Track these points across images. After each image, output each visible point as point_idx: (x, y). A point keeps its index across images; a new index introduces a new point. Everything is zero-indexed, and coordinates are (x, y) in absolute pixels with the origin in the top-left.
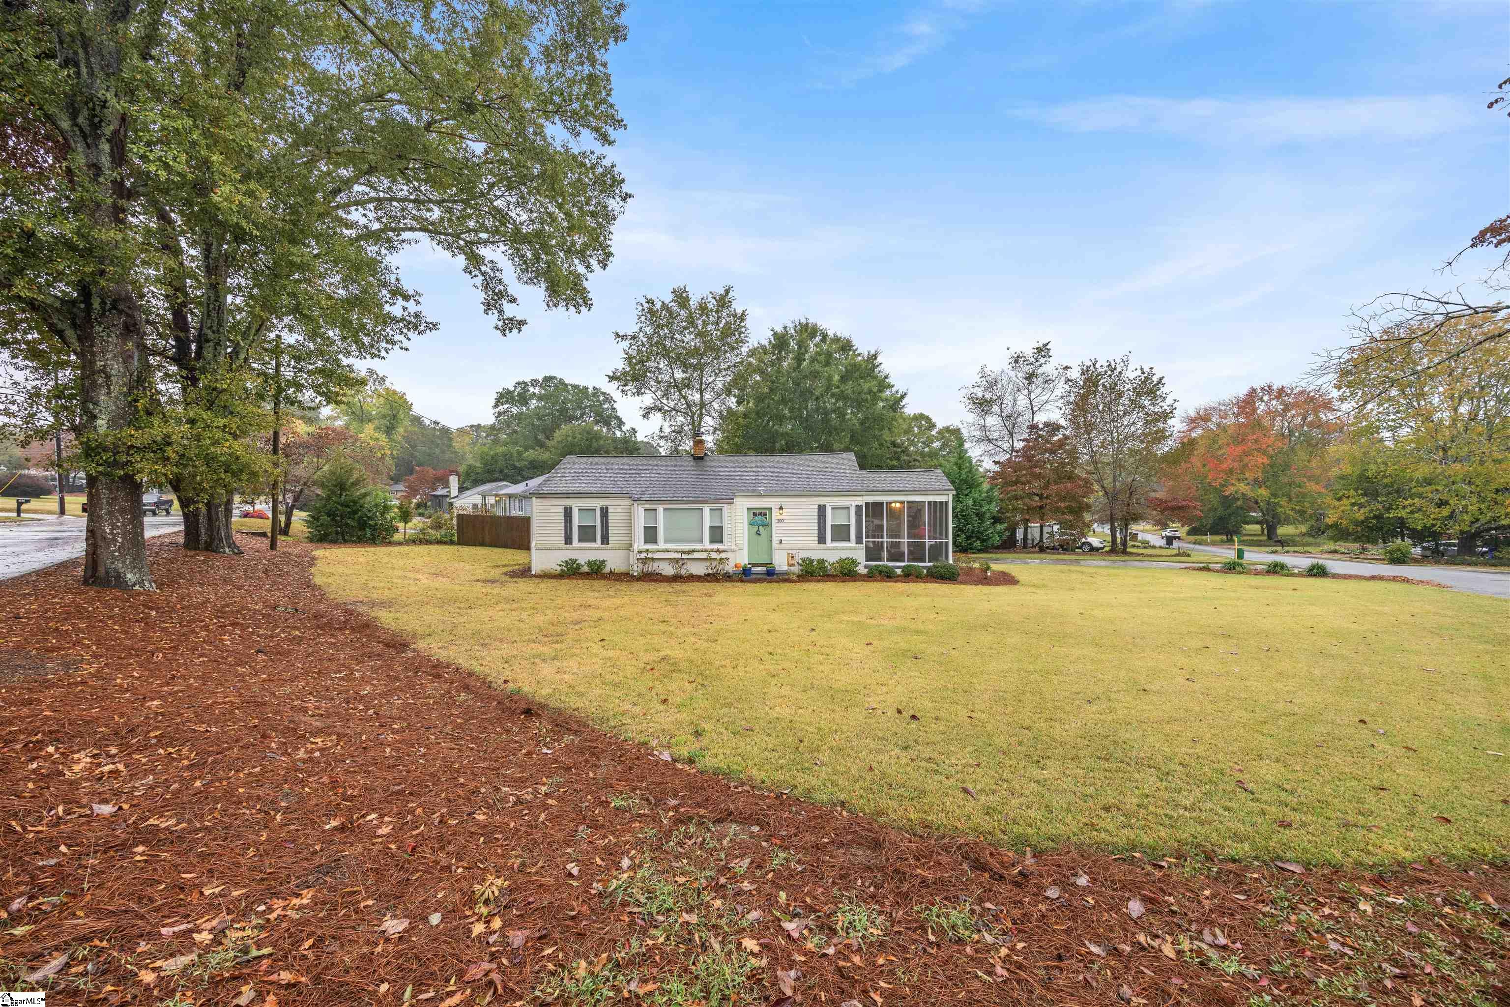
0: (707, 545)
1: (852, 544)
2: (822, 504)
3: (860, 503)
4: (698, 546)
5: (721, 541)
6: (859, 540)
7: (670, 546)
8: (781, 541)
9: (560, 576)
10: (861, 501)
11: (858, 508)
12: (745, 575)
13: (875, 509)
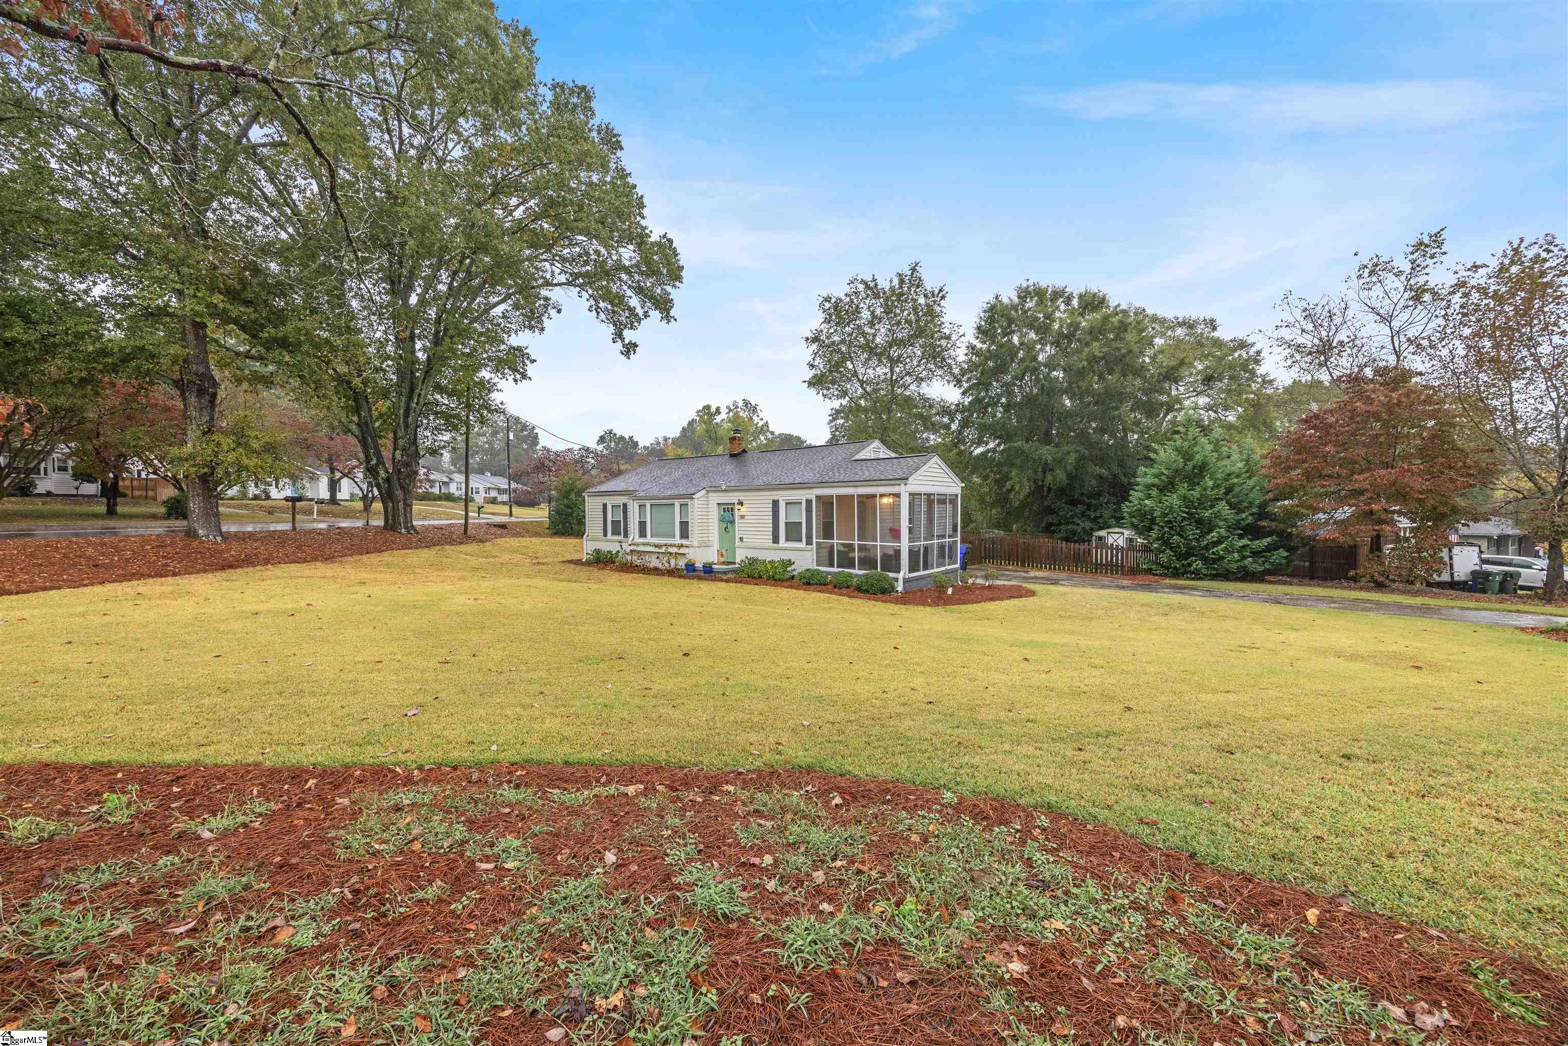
0: (678, 540)
1: (802, 545)
2: (776, 498)
3: (809, 497)
4: (669, 541)
5: (687, 537)
6: (809, 542)
7: (655, 540)
8: (741, 539)
9: (588, 563)
10: (812, 494)
11: (809, 502)
12: (708, 572)
13: (826, 503)
